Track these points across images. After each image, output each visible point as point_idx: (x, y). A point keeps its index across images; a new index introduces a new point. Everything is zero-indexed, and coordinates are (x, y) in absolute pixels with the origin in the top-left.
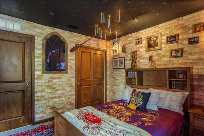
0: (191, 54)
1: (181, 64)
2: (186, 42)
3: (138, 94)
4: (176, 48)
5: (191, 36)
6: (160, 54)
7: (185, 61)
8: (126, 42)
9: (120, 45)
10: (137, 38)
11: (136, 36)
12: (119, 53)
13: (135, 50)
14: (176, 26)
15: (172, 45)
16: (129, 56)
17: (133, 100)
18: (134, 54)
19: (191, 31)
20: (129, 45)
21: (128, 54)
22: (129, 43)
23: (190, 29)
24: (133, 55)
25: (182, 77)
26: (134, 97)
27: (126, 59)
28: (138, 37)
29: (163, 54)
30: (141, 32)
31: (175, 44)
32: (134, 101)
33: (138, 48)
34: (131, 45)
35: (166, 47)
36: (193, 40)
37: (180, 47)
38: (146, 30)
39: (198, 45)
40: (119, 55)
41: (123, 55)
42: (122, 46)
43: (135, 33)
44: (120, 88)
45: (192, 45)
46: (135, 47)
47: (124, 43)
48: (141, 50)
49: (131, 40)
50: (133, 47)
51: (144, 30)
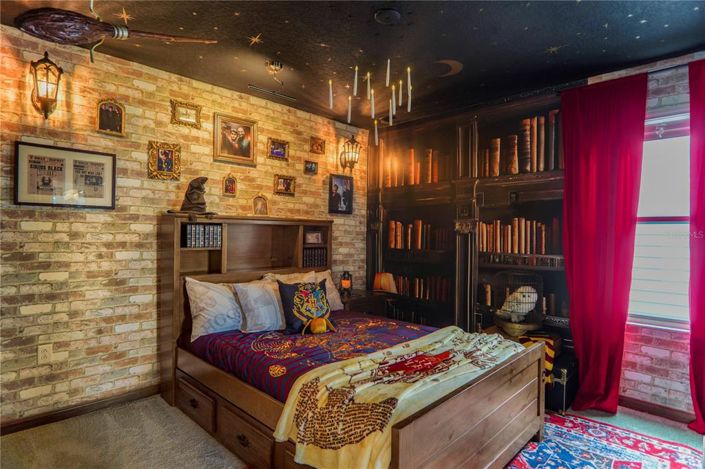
0: (305, 193)
1: (291, 211)
2: (301, 167)
3: (314, 290)
4: (284, 173)
5: (306, 156)
6: (252, 180)
7: (297, 206)
8: (122, 91)
9: (77, 85)
10: (180, 99)
11: (175, 87)
12: (69, 123)
13: (171, 140)
14: (285, 123)
15: (277, 163)
16: (142, 156)
17: (309, 311)
18: (165, 154)
19: (307, 147)
20: (139, 111)
21: (136, 146)
22: (142, 103)
23: (305, 141)
24: (160, 160)
25: (315, 241)
26: (308, 301)
27: (120, 164)
28: (186, 96)
29: (259, 181)
30: (195, 84)
31: (284, 163)
32: (313, 310)
33: (186, 137)
34: (149, 114)
35: (264, 164)
36: (309, 166)
37: (290, 173)
38: (217, 89)
39: (314, 177)
40: (67, 131)
41: (104, 142)
42: (96, 95)
43: (174, 77)
44: (77, 305)
45: (308, 176)
46: (171, 128)
47: (111, 88)
48: (194, 148)
49: (151, 95)
50: (159, 123)
51: (209, 87)
